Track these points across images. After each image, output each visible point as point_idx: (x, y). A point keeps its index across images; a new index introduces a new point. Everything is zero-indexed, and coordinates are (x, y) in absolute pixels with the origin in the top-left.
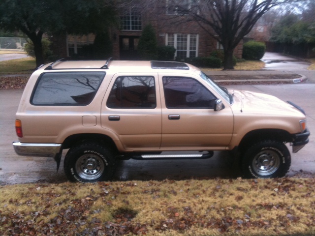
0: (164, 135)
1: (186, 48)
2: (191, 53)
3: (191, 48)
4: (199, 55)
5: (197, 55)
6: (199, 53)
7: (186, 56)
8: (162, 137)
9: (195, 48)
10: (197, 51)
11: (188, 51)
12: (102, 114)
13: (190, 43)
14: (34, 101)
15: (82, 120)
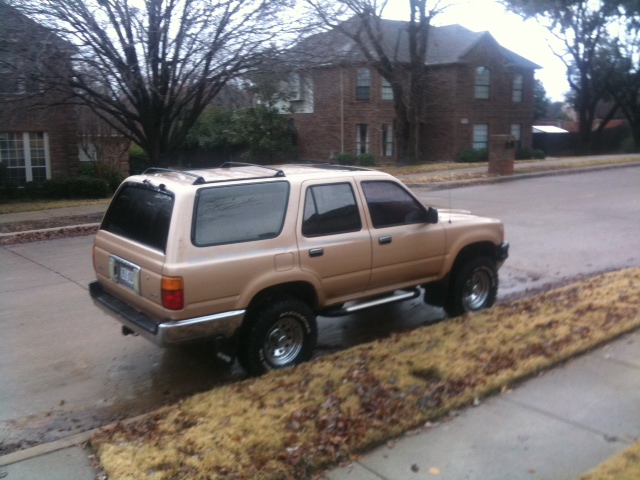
0: (374, 271)
1: (22, 162)
2: (34, 171)
3: (34, 162)
4: (53, 174)
5: (49, 176)
6: (52, 170)
7: (25, 179)
8: (371, 274)
9: (43, 162)
10: (48, 166)
11: (29, 168)
12: (301, 249)
13: (32, 151)
14: (197, 241)
15: (275, 262)
